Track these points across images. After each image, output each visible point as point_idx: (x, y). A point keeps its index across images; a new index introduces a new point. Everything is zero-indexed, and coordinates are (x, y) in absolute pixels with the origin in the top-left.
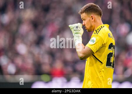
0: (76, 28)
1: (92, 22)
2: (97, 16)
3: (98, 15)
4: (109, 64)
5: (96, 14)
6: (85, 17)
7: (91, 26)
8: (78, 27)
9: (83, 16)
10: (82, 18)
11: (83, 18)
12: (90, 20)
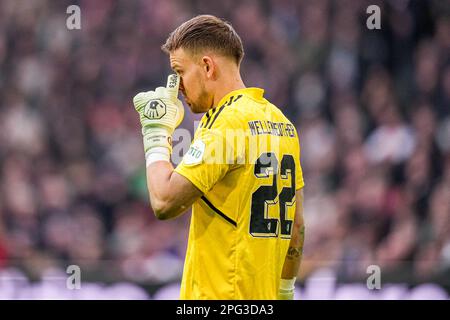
0: (151, 107)
1: (207, 79)
2: (224, 58)
3: (226, 55)
4: (259, 224)
5: (220, 51)
6: (183, 61)
7: (204, 94)
8: (157, 103)
9: (178, 57)
10: (172, 65)
11: (177, 66)
12: (198, 74)
